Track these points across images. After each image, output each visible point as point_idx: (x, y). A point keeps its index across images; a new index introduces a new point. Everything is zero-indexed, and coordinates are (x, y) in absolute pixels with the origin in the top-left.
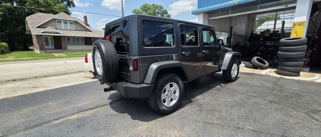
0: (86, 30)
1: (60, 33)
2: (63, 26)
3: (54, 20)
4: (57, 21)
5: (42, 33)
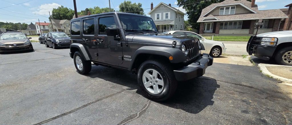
0: (248, 12)
1: (216, 20)
2: (224, 12)
3: (218, 8)
4: (221, 8)
5: (204, 20)
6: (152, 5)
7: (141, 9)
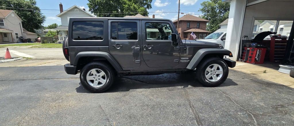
6: (61, 6)
7: (36, 7)
